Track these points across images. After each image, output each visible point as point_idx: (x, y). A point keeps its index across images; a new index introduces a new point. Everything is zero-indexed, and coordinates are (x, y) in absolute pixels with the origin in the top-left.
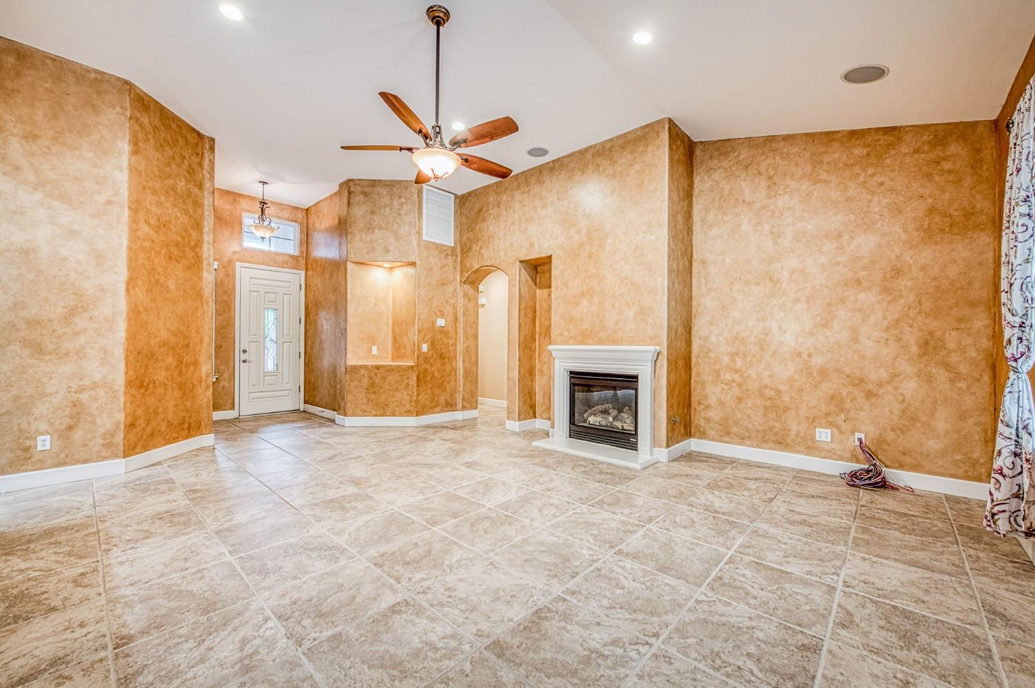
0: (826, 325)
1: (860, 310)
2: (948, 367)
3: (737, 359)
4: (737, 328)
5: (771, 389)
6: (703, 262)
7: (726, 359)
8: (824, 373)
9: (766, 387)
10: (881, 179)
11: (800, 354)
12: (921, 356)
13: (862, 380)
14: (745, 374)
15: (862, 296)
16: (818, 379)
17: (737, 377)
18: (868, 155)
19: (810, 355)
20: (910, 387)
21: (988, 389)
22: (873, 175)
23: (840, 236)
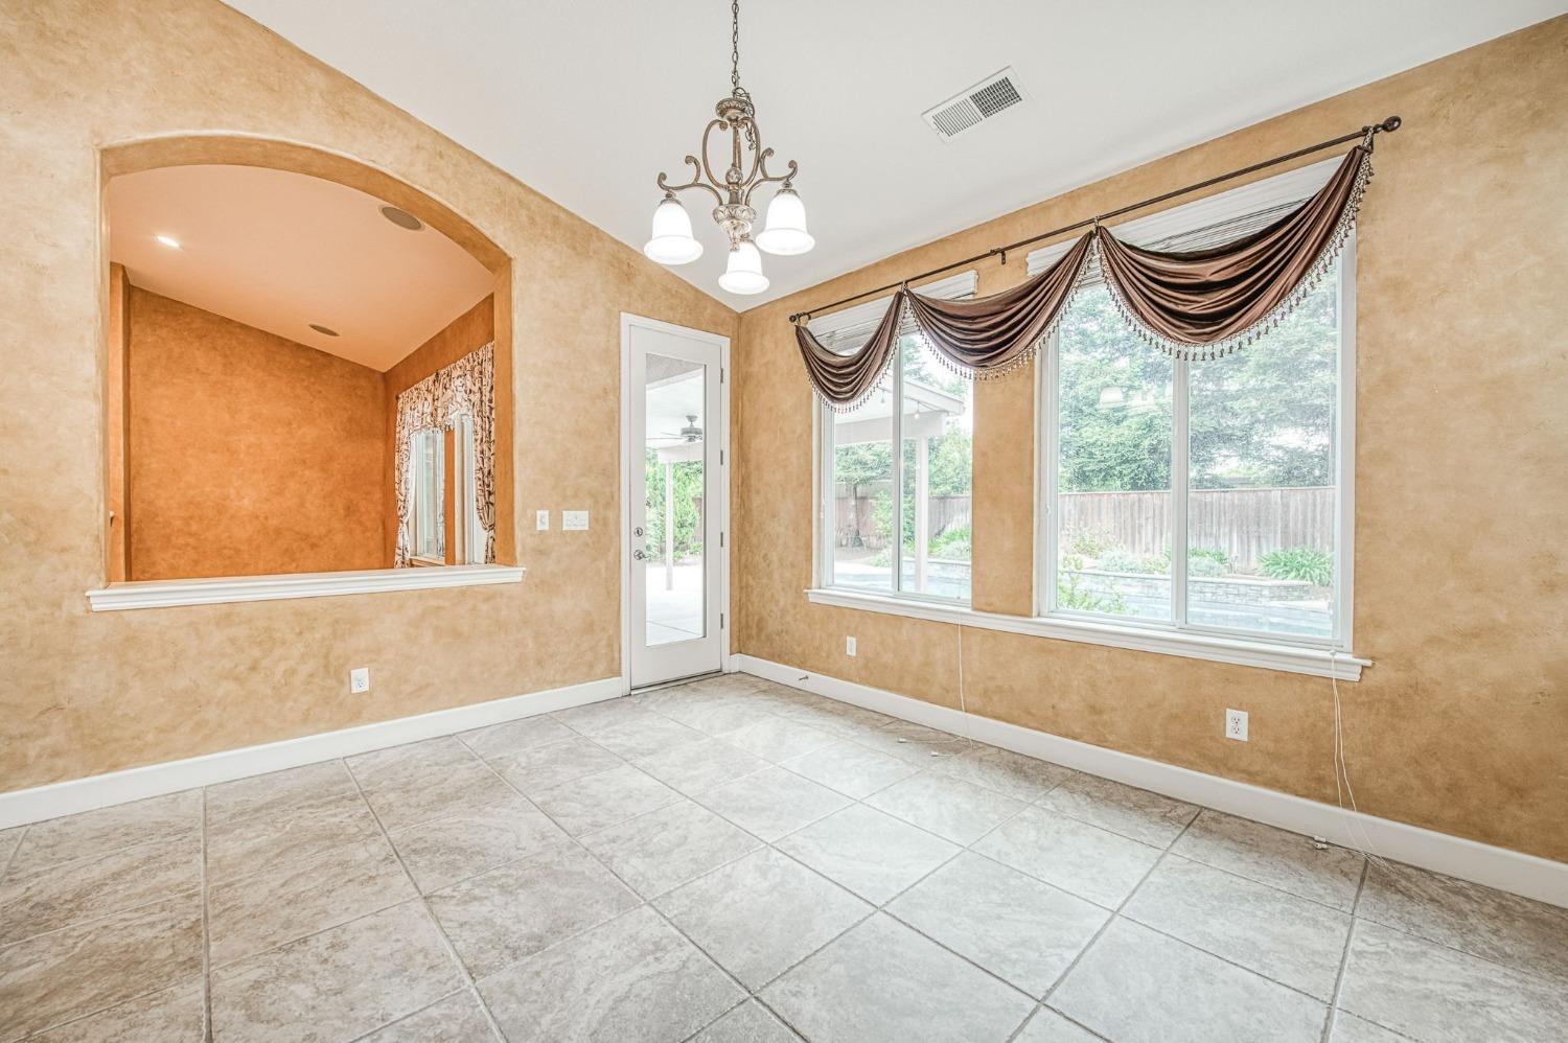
0: (280, 493)
1: (306, 483)
2: (360, 523)
3: (192, 522)
4: (192, 493)
5: (230, 549)
6: (146, 420)
7: (178, 523)
8: (278, 532)
9: (225, 548)
10: (320, 388)
11: (257, 517)
12: (346, 516)
13: (307, 536)
14: (202, 537)
15: (307, 472)
16: (274, 537)
17: (191, 541)
18: (310, 367)
19: (266, 518)
20: (339, 538)
21: (381, 536)
22: (313, 384)
23: (290, 424)
